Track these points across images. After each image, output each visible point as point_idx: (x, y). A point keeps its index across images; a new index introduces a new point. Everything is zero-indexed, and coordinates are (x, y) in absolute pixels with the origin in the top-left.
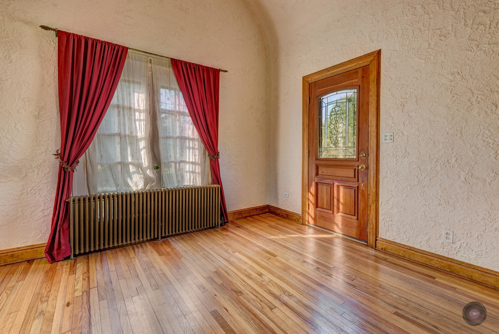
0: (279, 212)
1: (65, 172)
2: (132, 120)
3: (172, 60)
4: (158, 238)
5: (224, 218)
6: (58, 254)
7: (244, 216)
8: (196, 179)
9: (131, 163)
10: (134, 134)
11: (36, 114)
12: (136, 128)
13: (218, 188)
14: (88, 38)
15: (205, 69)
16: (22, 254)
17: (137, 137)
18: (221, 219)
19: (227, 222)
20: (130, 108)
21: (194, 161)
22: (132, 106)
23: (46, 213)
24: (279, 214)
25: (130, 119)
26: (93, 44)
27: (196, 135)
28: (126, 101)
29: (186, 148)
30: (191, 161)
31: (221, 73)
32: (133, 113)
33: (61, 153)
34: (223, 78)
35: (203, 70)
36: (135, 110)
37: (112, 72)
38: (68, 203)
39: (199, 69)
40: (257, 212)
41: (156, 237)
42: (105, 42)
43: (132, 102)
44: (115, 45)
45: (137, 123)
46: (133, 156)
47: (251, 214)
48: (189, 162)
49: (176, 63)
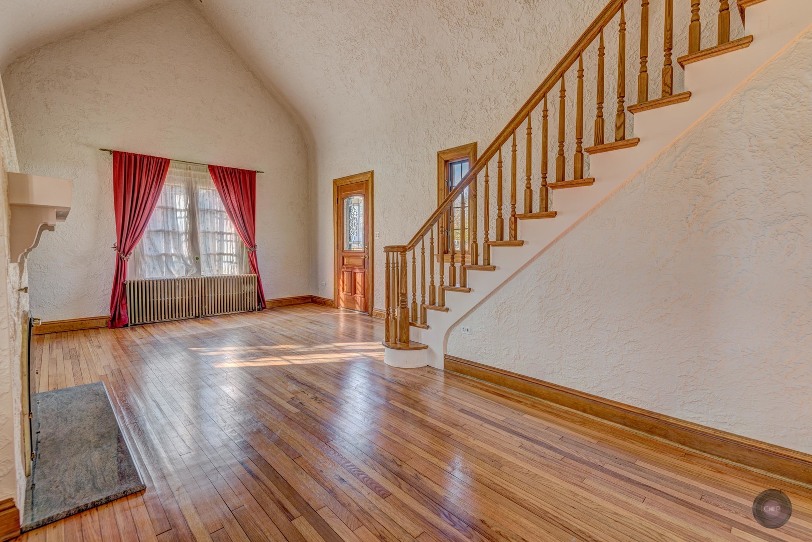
0: (318, 300)
1: (121, 260)
2: (174, 218)
3: (209, 166)
4: (199, 317)
5: (261, 304)
6: (119, 322)
7: (284, 304)
8: (234, 269)
9: (173, 254)
10: (176, 230)
11: (97, 216)
12: (178, 225)
13: (255, 277)
14: (137, 155)
15: (241, 172)
16: (89, 323)
17: (178, 232)
18: (258, 305)
19: (265, 308)
20: (173, 209)
21: (232, 253)
22: (174, 206)
23: (106, 292)
24: (319, 303)
25: (173, 218)
26: (140, 159)
27: (233, 230)
28: (168, 203)
29: (224, 241)
30: (229, 252)
31: (257, 174)
32: (175, 212)
33: (118, 247)
34: (258, 178)
35: (239, 173)
36: (177, 210)
37: (157, 180)
38: (124, 285)
39: (235, 171)
40: (299, 302)
41: (197, 315)
42: (151, 157)
43: (174, 204)
44: (159, 158)
45: (179, 220)
46: (175, 248)
47: (292, 303)
48: (228, 254)
49: (212, 169)
